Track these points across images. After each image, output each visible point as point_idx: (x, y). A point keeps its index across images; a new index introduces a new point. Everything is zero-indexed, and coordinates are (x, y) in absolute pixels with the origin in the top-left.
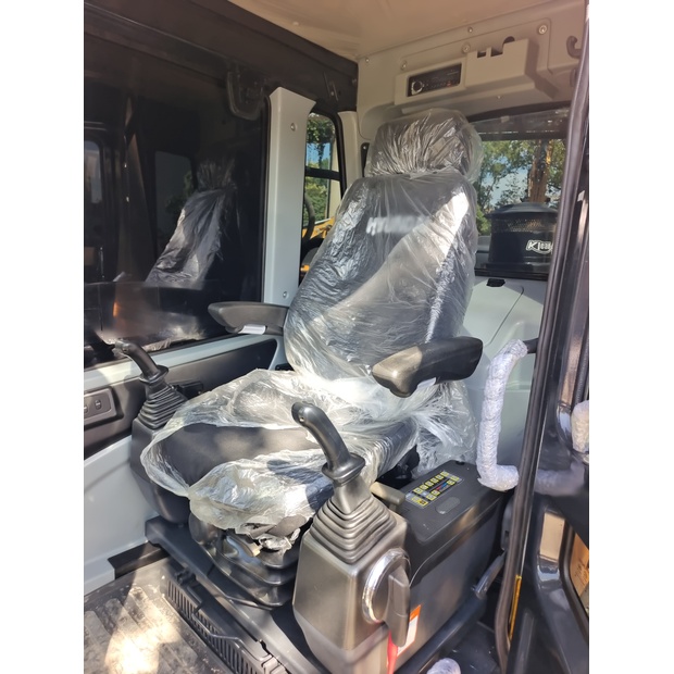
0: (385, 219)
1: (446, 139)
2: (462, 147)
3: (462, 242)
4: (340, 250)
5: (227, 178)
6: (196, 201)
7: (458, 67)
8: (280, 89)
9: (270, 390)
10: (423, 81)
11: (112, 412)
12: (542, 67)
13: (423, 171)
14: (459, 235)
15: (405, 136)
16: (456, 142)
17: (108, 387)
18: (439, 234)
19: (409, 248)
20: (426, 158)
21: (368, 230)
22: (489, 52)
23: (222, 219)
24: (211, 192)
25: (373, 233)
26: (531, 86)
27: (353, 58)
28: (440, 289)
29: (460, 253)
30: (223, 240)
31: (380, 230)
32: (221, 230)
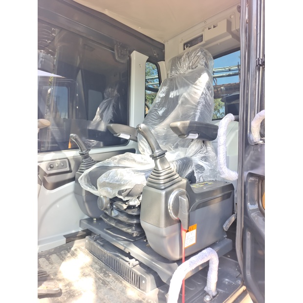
0: (177, 91)
1: (198, 56)
2: (204, 58)
3: (207, 90)
4: (160, 105)
5: (116, 92)
6: (104, 104)
7: (202, 36)
8: (134, 51)
9: (132, 160)
10: (189, 44)
11: (68, 169)
12: (233, 29)
13: (190, 70)
14: (205, 88)
15: (182, 59)
16: (202, 56)
17: (66, 158)
18: (197, 89)
19: (186, 97)
20: (191, 64)
21: (170, 96)
22: (212, 27)
23: (113, 106)
24: (109, 99)
25: (172, 97)
26: (230, 37)
27: (162, 42)
28: (199, 108)
29: (206, 95)
30: (114, 114)
31: (175, 95)
32: (113, 110)
